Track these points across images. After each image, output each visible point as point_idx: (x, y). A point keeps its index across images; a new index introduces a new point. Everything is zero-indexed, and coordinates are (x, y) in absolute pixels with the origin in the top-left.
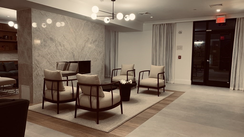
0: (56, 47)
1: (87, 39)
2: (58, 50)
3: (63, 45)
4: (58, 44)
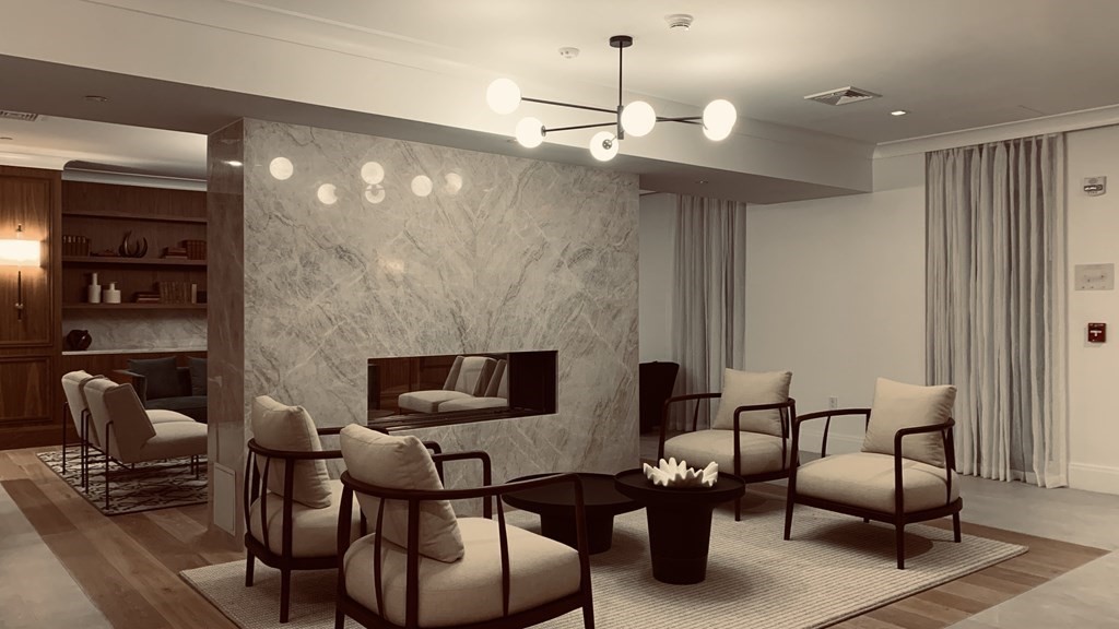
0: (369, 289)
1: (536, 248)
2: (376, 305)
3: (403, 277)
4: (379, 275)
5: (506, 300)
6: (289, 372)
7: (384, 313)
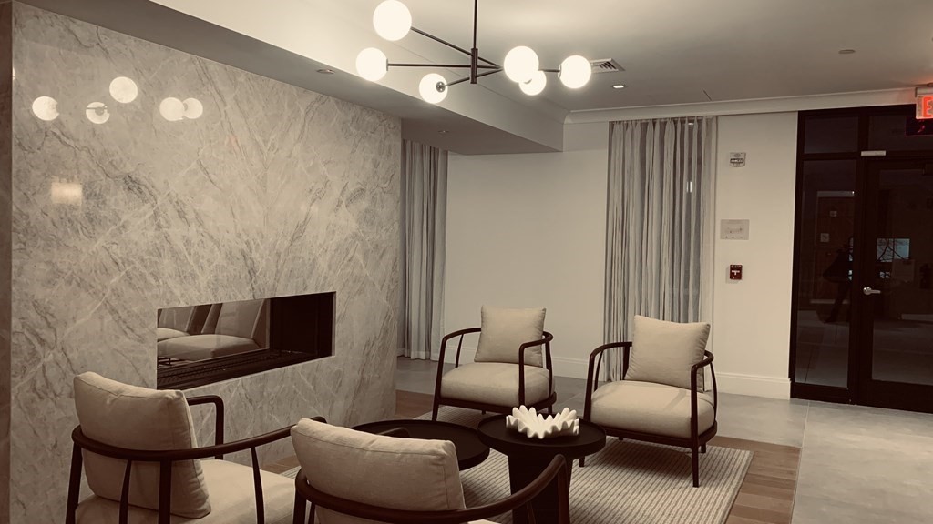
0: (159, 227)
1: (319, 186)
2: (167, 246)
3: (197, 214)
4: (171, 212)
5: (293, 240)
6: (69, 330)
7: (175, 254)
